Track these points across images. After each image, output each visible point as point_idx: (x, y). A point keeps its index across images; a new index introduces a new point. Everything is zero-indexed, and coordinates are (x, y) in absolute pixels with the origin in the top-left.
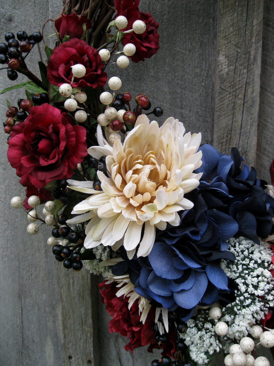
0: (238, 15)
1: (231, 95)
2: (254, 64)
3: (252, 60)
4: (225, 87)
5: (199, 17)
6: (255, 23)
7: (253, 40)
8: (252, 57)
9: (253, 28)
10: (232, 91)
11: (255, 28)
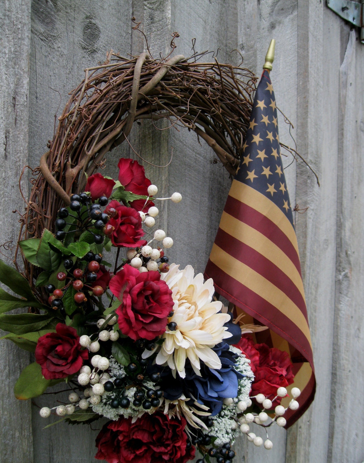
0: (153, 172)
1: (150, 237)
2: (163, 211)
3: (162, 208)
4: (146, 230)
5: (115, 168)
6: (163, 179)
7: (163, 192)
8: (162, 205)
9: (162, 182)
10: (150, 233)
11: (163, 182)
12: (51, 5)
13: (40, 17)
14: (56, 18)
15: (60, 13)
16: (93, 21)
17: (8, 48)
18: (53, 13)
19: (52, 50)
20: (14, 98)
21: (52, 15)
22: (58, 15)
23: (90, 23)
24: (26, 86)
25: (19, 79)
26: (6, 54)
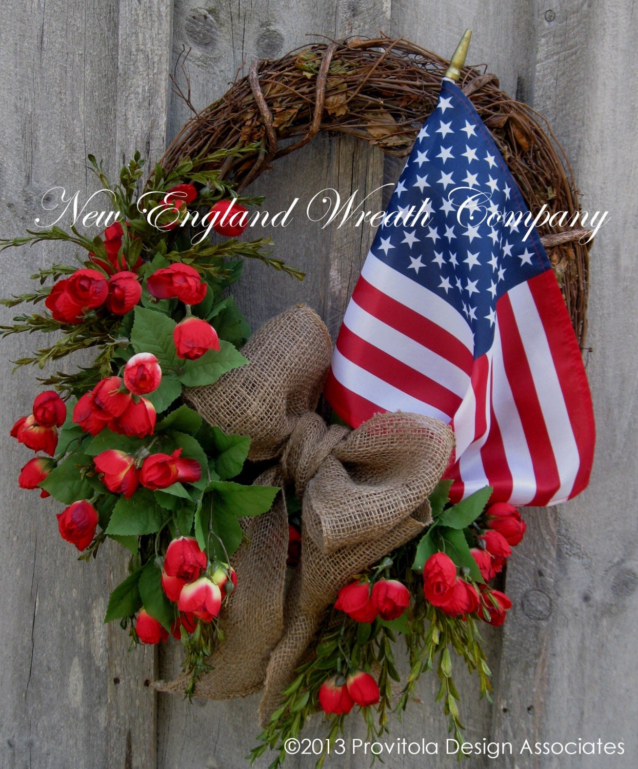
12: (211, 21)
13: (196, 38)
14: (217, 36)
15: (223, 28)
16: (272, 28)
17: (141, 87)
18: (214, 30)
19: (212, 76)
20: (148, 143)
21: (212, 32)
22: (221, 31)
23: (268, 30)
24: (163, 127)
25: (154, 121)
26: (138, 94)
